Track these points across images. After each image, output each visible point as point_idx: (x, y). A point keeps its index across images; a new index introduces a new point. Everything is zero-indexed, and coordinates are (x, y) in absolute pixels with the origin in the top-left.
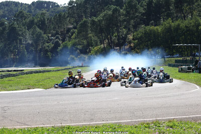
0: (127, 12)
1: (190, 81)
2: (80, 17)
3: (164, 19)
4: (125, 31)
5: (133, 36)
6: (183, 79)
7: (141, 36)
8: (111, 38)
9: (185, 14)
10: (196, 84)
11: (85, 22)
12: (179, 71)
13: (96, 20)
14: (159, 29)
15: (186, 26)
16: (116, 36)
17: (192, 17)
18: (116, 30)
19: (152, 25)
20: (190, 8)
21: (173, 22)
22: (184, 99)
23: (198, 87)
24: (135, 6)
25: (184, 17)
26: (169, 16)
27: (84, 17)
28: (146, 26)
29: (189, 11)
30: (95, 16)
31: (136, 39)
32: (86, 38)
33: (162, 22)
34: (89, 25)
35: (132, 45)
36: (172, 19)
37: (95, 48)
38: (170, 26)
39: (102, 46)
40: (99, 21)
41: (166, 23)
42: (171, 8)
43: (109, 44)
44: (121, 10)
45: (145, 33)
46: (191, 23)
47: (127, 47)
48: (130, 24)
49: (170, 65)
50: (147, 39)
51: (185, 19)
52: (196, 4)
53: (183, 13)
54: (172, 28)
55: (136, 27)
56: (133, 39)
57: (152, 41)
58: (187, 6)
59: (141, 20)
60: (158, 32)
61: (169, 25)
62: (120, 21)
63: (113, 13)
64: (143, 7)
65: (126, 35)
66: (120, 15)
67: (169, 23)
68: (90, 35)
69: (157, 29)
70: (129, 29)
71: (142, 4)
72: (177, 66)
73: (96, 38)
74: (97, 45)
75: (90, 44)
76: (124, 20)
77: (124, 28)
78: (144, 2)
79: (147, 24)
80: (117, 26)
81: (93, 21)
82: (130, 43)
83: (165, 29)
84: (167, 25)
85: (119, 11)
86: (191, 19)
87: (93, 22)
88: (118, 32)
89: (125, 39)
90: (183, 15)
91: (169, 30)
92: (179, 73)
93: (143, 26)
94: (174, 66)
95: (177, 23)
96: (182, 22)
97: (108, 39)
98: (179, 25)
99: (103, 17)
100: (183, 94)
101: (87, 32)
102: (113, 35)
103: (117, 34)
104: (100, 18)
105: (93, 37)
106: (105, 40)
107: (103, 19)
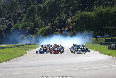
2: (29, 4)
3: (96, 6)
4: (65, 16)
5: (72, 19)
6: (111, 55)
7: (78, 20)
8: (54, 21)
11: (33, 8)
12: (109, 49)
13: (42, 6)
14: (92, 14)
15: (114, 12)
16: (57, 20)
18: (58, 14)
19: (87, 10)
21: (103, 8)
22: (112, 71)
26: (100, 3)
27: (32, 4)
28: (82, 11)
30: (41, 3)
32: (33, 20)
33: (95, 8)
34: (36, 10)
35: (71, 27)
36: (103, 6)
37: (41, 29)
38: (102, 12)
39: (47, 27)
40: (44, 7)
41: (98, 9)
43: (52, 26)
45: (81, 18)
47: (66, 29)
48: (69, 10)
49: (101, 44)
50: (83, 23)
51: (113, 6)
53: (112, 2)
54: (103, 13)
55: (73, 12)
56: (72, 22)
57: (86, 24)
59: (78, 7)
60: (92, 17)
61: (100, 11)
62: (61, 8)
63: (55, 1)
65: (66, 19)
66: (61, 3)
67: (100, 9)
68: (36, 19)
69: (91, 14)
70: (68, 14)
72: (107, 44)
73: (41, 21)
74: (42, 27)
75: (36, 26)
76: (65, 7)
77: (64, 13)
79: (83, 10)
80: (59, 12)
81: (39, 7)
82: (69, 25)
83: (98, 14)
87: (39, 9)
88: (60, 16)
89: (65, 22)
90: (112, 3)
91: (100, 15)
92: (108, 50)
93: (79, 11)
94: (104, 44)
95: (107, 9)
96: (111, 9)
97: (51, 22)
98: (108, 11)
99: (47, 4)
100: (111, 67)
101: (34, 16)
102: (55, 18)
103: (58, 18)
104: (44, 5)
105: (39, 21)
106: (49, 22)
107: (47, 6)
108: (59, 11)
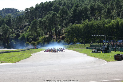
0: (61, 15)
1: (101, 58)
2: (32, 18)
3: (83, 20)
4: (59, 27)
5: (65, 30)
6: (96, 57)
7: (70, 30)
8: (51, 32)
9: (97, 17)
10: (105, 60)
11: (35, 21)
13: (42, 20)
14: (81, 26)
15: (97, 25)
16: (54, 30)
17: (101, 18)
18: (55, 26)
19: (76, 23)
20: (99, 13)
21: (89, 22)
22: (99, 70)
23: (106, 62)
24: (66, 12)
25: (96, 18)
27: (35, 18)
29: (99, 15)
30: (42, 18)
31: (67, 32)
32: (36, 31)
34: (38, 23)
35: (64, 35)
36: (89, 20)
37: (42, 37)
39: (46, 36)
40: (44, 21)
42: (88, 13)
43: (50, 34)
44: (58, 14)
45: (72, 29)
46: (100, 23)
47: (61, 37)
48: (63, 23)
49: (87, 48)
50: (73, 32)
51: (96, 20)
52: (103, 11)
54: (89, 25)
55: (66, 25)
56: (65, 32)
57: (76, 33)
58: (98, 12)
59: (70, 21)
60: (80, 28)
61: (87, 24)
62: (57, 21)
63: (52, 16)
64: (71, 12)
65: (61, 30)
66: (57, 17)
68: (38, 29)
69: (79, 26)
70: (62, 26)
71: (70, 11)
72: (92, 49)
75: (38, 35)
77: (59, 25)
78: (71, 9)
79: (73, 23)
82: (63, 34)
84: (85, 23)
85: (56, 15)
86: (100, 20)
87: (41, 22)
89: (60, 32)
91: (86, 27)
92: (93, 53)
93: (71, 24)
95: (91, 22)
96: (95, 22)
97: (49, 32)
98: (93, 24)
99: (46, 18)
101: (36, 27)
102: (52, 29)
103: (55, 29)
104: (44, 19)
105: (40, 31)
106: (47, 32)
107: (47, 20)
108: (55, 24)
